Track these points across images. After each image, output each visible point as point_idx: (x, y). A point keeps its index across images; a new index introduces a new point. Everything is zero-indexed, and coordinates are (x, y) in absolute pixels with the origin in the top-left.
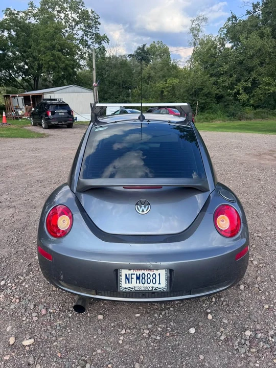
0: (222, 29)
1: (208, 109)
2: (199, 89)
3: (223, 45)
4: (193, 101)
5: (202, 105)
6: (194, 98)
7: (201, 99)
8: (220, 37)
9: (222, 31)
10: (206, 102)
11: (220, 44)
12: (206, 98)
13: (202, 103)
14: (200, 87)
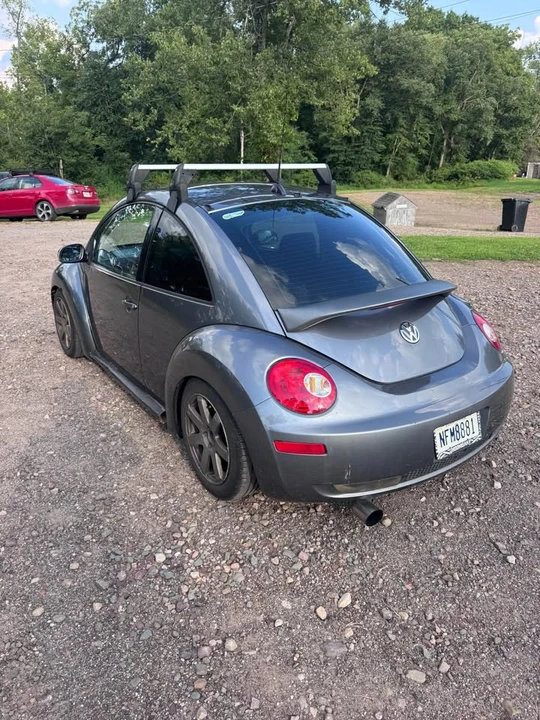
0: (77, 11)
1: (84, 177)
2: (57, 134)
3: (86, 45)
4: (50, 159)
5: (72, 169)
6: (52, 154)
7: (67, 155)
8: (76, 28)
9: (77, 15)
10: (78, 164)
11: (79, 42)
12: (77, 153)
13: (71, 165)
14: (60, 130)
